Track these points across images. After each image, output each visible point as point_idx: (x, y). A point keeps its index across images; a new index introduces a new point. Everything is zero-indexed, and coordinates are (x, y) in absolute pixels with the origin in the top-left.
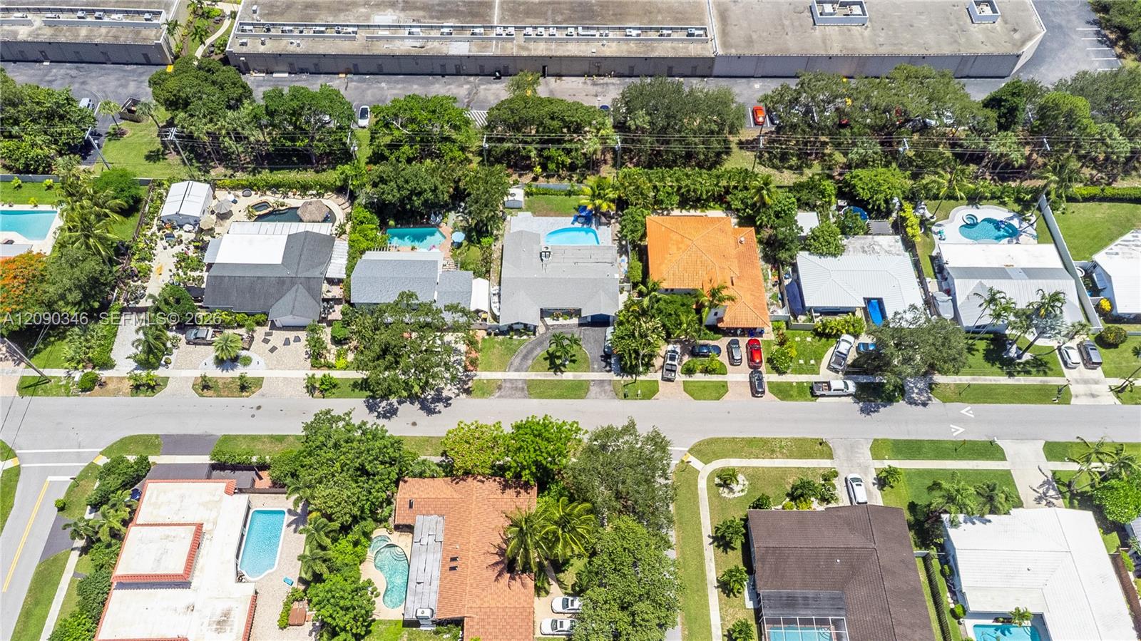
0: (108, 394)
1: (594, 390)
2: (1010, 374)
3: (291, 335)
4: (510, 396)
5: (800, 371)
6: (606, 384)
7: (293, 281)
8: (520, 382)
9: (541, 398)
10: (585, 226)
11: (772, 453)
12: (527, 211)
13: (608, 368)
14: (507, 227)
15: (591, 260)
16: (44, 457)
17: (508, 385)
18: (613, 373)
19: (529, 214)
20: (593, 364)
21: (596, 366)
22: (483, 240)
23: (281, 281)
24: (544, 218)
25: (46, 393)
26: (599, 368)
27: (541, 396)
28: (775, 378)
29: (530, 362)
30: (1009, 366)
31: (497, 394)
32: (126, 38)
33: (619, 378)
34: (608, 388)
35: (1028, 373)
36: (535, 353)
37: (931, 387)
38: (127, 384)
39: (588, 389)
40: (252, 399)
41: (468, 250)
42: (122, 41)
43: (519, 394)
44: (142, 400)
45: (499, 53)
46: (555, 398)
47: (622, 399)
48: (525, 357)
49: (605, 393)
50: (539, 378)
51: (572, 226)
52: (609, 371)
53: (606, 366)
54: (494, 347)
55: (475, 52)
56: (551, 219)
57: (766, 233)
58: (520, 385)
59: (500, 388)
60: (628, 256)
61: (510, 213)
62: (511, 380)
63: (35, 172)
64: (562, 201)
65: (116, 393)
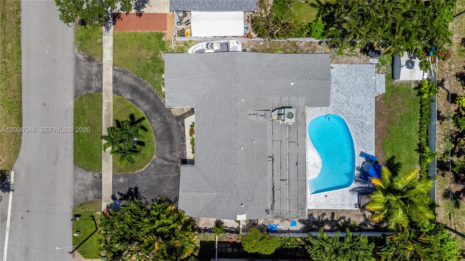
1: (88, 177)
4: (78, 73)
6: (96, 192)
8: (98, 85)
9: (76, 111)
10: (357, 172)
12: (387, 88)
13: (118, 196)
14: (356, 59)
15: (277, 181)
17: (95, 69)
18: (111, 202)
19: (382, 90)
20: (125, 176)
21: (121, 180)
24: (373, 112)
26: (119, 184)
29: (128, 96)
31: (81, 57)
34: (91, 194)
39: (88, 170)
41: (313, 5)
43: (82, 83)
47: (74, 211)
48: (134, 90)
49: (84, 191)
50: (104, 108)
51: (357, 154)
52: (114, 198)
53: (121, 194)
54: (149, 49)
56: (371, 122)
58: (95, 84)
59: (90, 59)
60: (303, 231)
61: (383, 63)
62: (100, 72)
64: (409, 138)
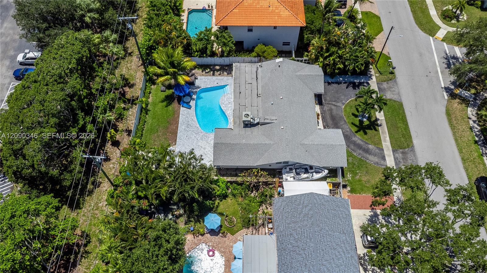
1: (389, 95)
6: (382, 87)
8: (397, 155)
9: (410, 137)
10: (195, 97)
13: (366, 84)
15: (254, 83)
18: (369, 82)
24: (179, 135)
27: (407, 136)
29: (371, 147)
33: (374, 78)
34: (385, 85)
36: (359, 142)
39: (391, 100)
43: (416, 157)
46: (407, 125)
47: (395, 76)
48: (367, 151)
49: (391, 87)
50: (388, 138)
51: (193, 108)
53: (364, 85)
54: (360, 181)
56: (181, 128)
58: (399, 155)
64: (154, 118)
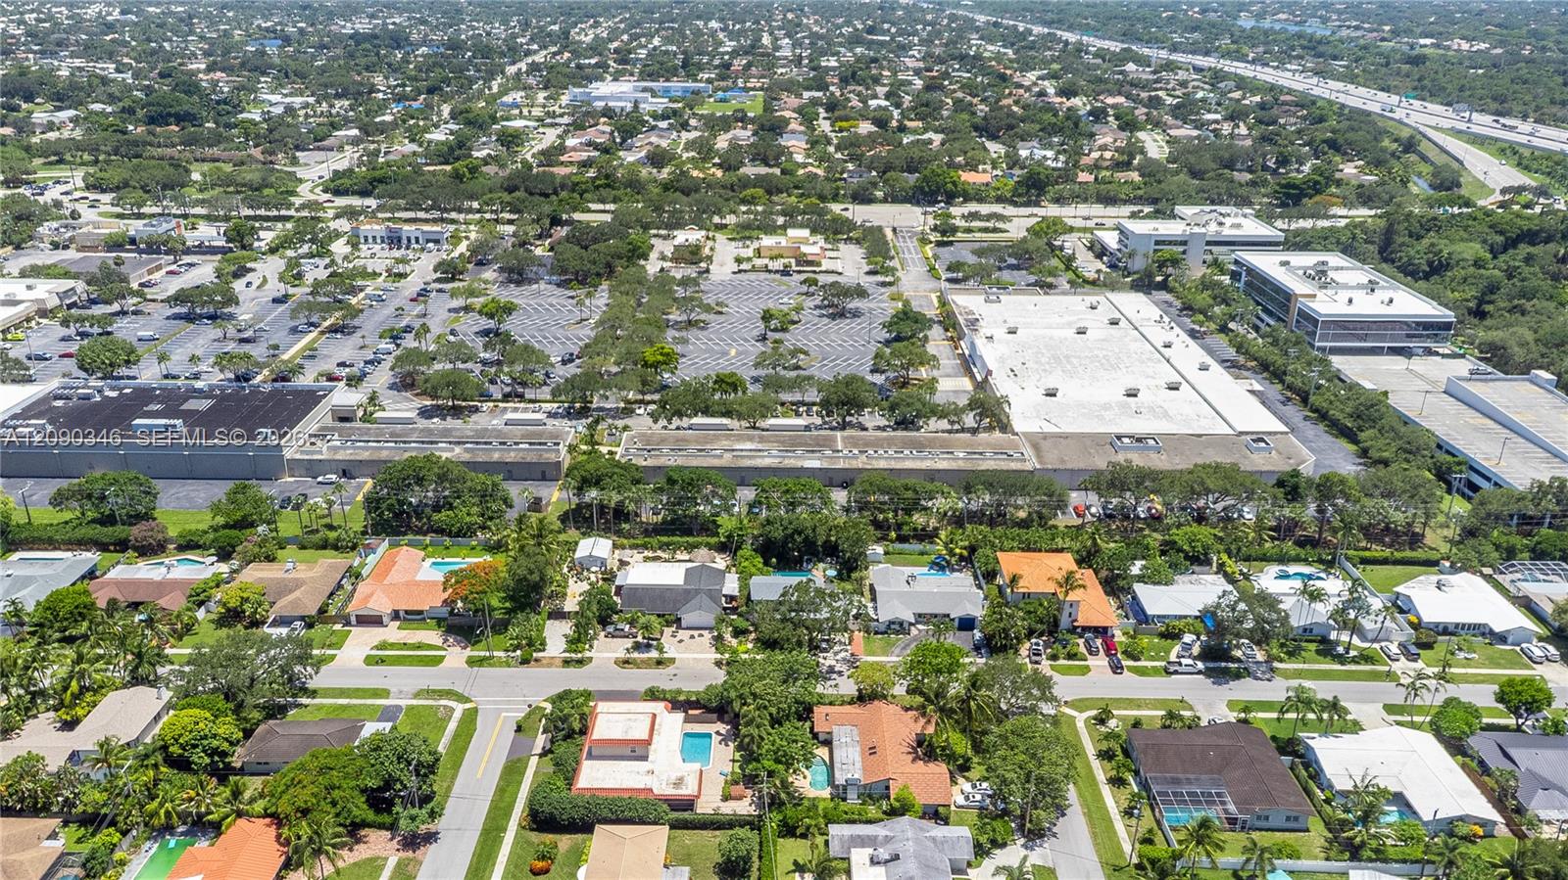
0: (543, 666)
2: (1343, 664)
3: (696, 633)
5: (1153, 659)
7: (697, 592)
11: (1139, 707)
12: (886, 563)
13: (980, 656)
15: (952, 585)
16: (495, 702)
19: (889, 564)
22: (853, 575)
23: (687, 592)
24: (902, 567)
25: (490, 665)
28: (1131, 663)
30: (1341, 659)
32: (531, 458)
35: (1358, 663)
36: (913, 646)
37: (1272, 670)
38: (559, 662)
40: (670, 670)
42: (528, 460)
44: (571, 670)
45: (847, 466)
48: (904, 648)
53: (977, 655)
54: (875, 642)
55: (826, 465)
56: (909, 568)
57: (1104, 573)
60: (984, 588)
61: (872, 565)
63: (464, 536)
64: (916, 557)
65: (550, 665)
